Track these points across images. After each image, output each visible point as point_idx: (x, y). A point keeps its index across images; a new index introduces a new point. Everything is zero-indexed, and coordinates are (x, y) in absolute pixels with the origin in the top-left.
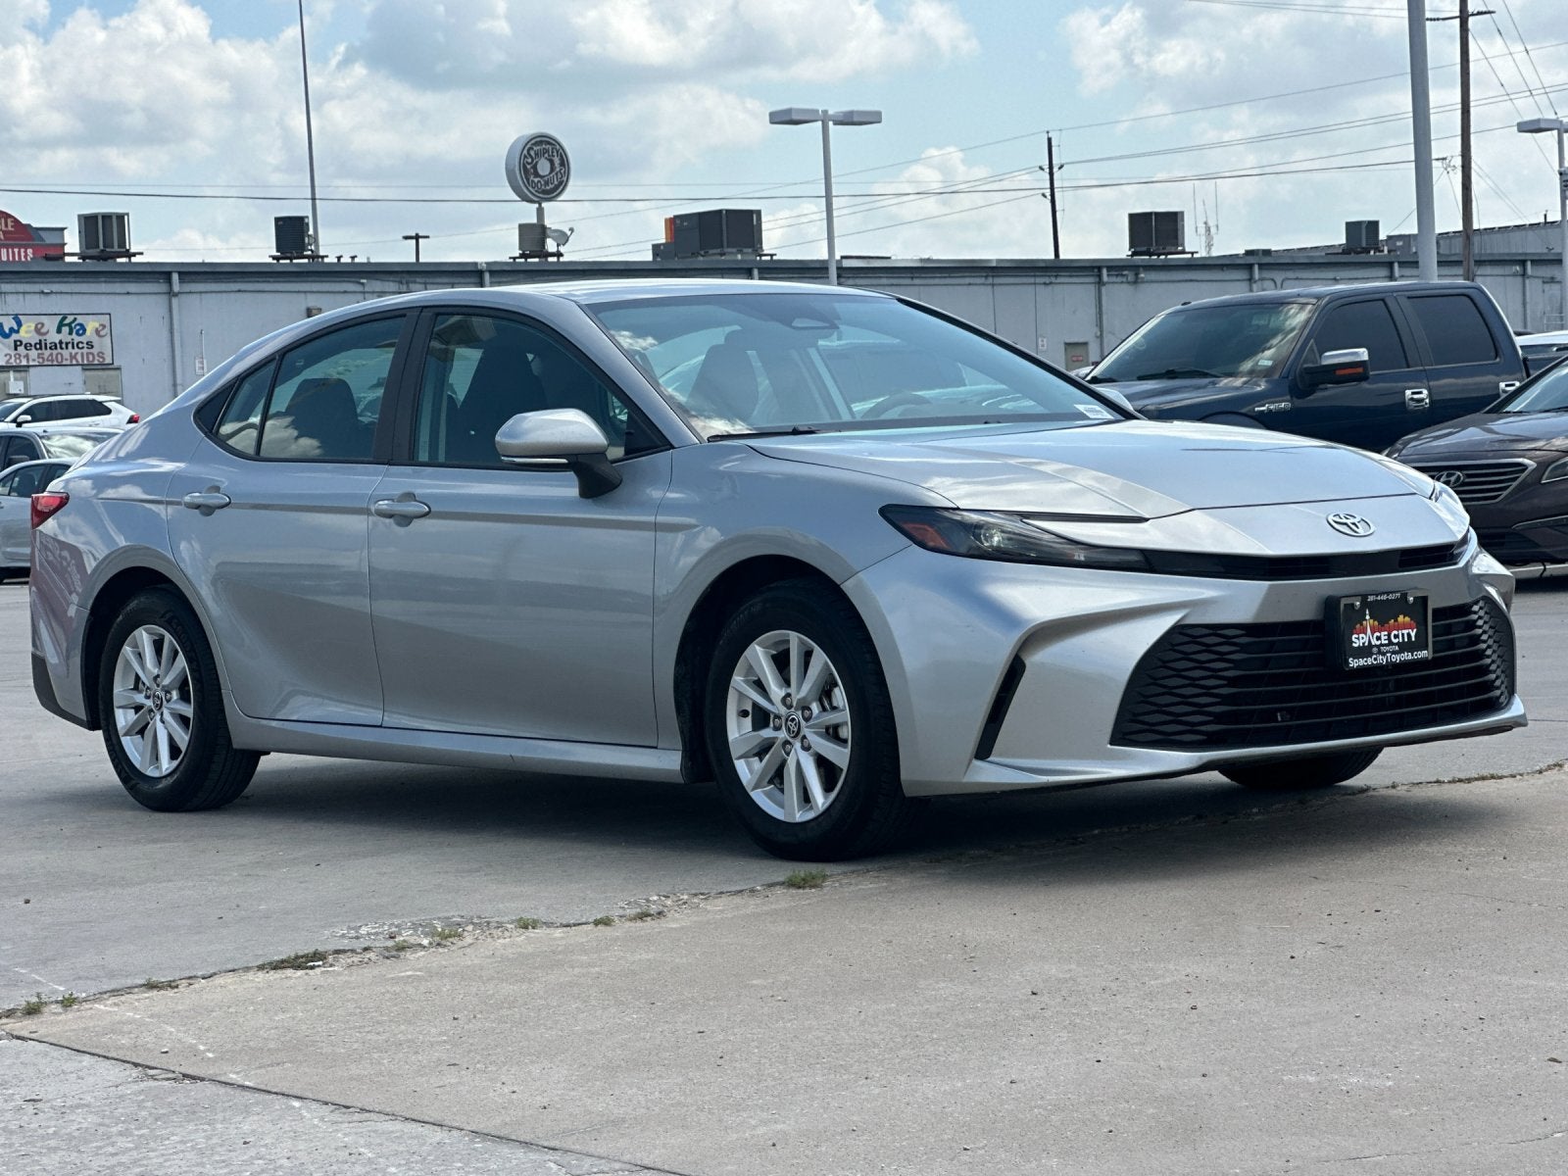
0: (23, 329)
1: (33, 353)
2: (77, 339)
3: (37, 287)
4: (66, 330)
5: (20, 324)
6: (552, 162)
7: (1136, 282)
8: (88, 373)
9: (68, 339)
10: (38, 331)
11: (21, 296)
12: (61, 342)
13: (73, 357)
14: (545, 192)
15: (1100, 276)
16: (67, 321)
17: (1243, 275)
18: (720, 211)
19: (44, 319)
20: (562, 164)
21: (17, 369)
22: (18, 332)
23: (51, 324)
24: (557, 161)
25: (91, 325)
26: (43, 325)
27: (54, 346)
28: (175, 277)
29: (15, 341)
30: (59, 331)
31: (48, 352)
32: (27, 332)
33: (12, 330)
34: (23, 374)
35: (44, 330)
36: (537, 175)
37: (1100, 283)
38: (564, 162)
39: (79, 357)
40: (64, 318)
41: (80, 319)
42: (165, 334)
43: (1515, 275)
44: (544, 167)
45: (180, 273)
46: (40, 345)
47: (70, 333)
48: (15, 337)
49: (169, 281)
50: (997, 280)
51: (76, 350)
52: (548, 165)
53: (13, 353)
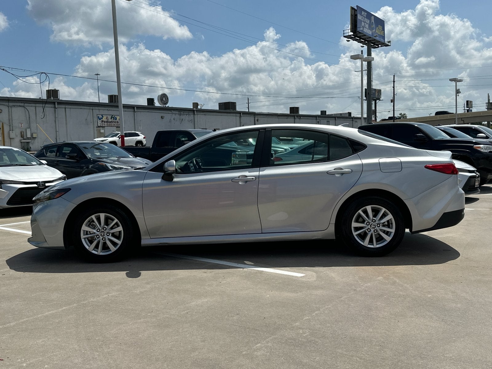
0: (104, 118)
1: (106, 124)
2: (115, 121)
3: (106, 109)
4: (113, 118)
5: (103, 117)
6: (165, 98)
7: (300, 119)
8: (117, 128)
9: (113, 121)
10: (107, 118)
11: (103, 110)
12: (112, 121)
13: (114, 125)
14: (164, 104)
15: (295, 117)
16: (113, 117)
17: (315, 118)
18: (229, 102)
19: (108, 116)
20: (167, 99)
21: (102, 127)
22: (102, 118)
23: (109, 117)
24: (166, 98)
25: (118, 118)
26: (108, 117)
27: (110, 122)
28: (135, 108)
29: (102, 121)
30: (111, 119)
31: (109, 123)
32: (105, 119)
33: (101, 118)
34: (104, 128)
35: (108, 118)
36: (163, 101)
37: (295, 118)
38: (168, 99)
39: (115, 125)
40: (112, 116)
41: (116, 116)
42: (133, 121)
43: (351, 120)
44: (164, 99)
45: (136, 107)
46: (107, 122)
47: (114, 119)
48: (102, 120)
49: (134, 109)
50: (279, 117)
51: (115, 123)
52: (165, 99)
53: (101, 123)
